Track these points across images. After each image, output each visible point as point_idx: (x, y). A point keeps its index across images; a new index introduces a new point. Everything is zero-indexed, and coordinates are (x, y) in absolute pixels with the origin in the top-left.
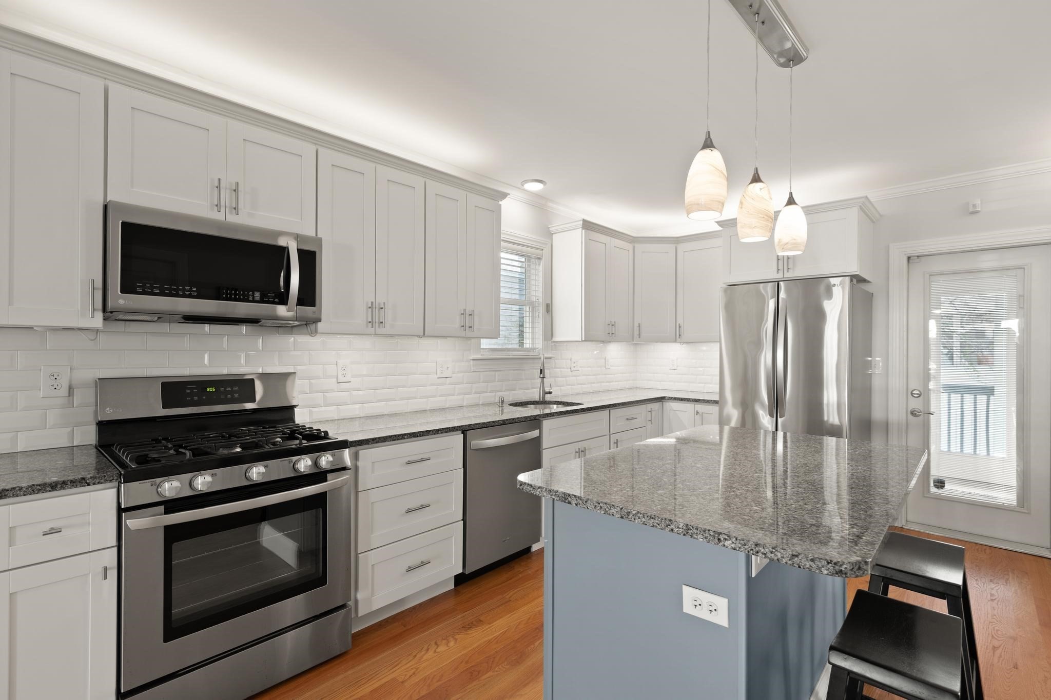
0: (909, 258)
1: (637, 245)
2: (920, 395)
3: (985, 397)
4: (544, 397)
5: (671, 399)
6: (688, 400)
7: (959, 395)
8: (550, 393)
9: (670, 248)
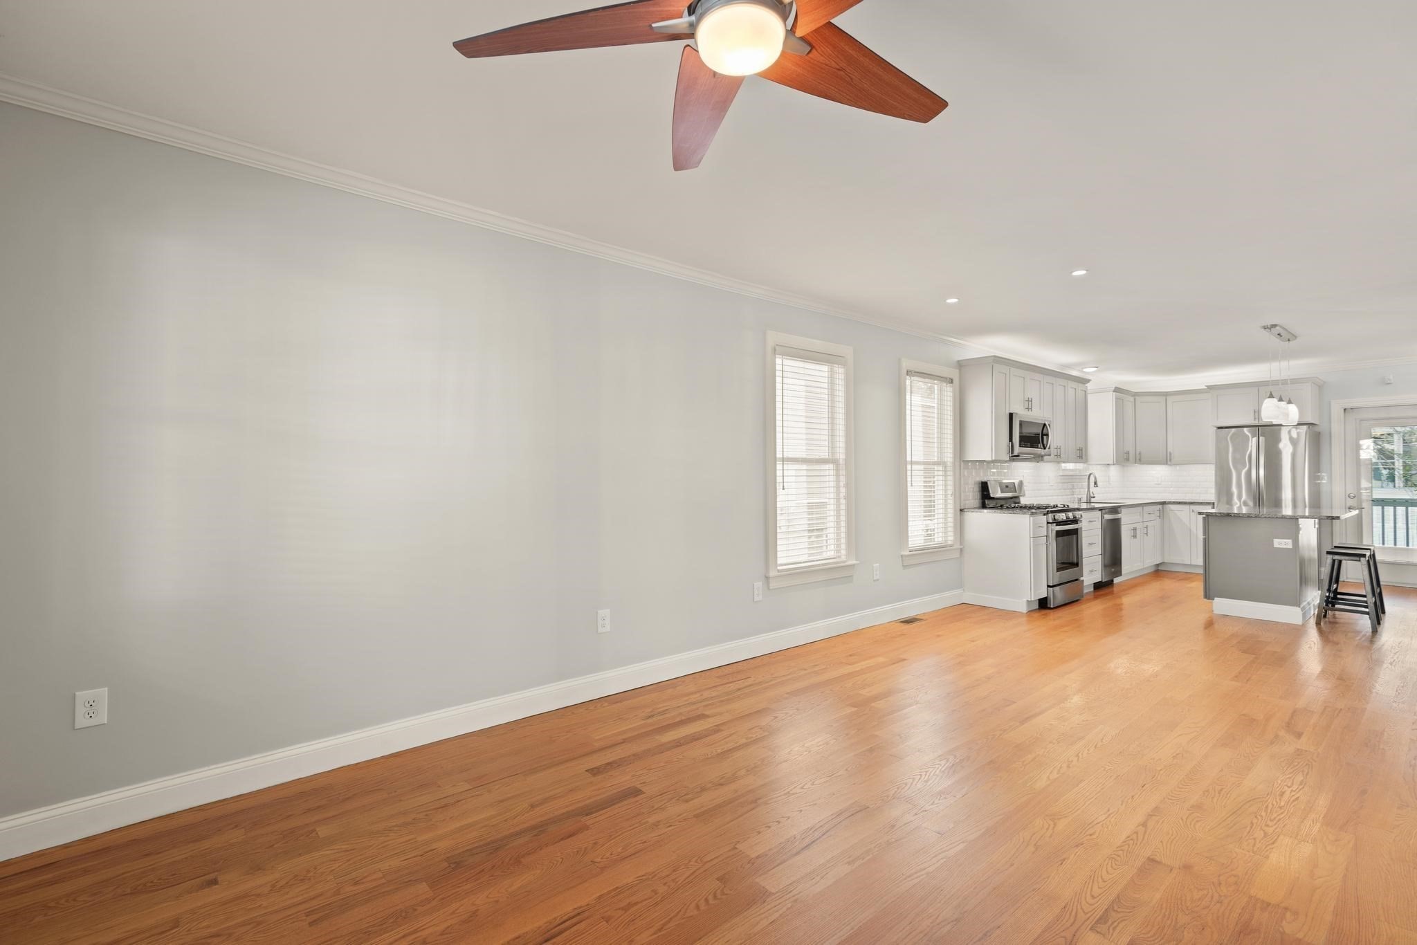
0: (1345, 410)
1: (1137, 398)
2: (1355, 497)
3: (1404, 508)
4: (1090, 500)
5: (1170, 503)
6: (1185, 503)
7: (1380, 507)
8: (1094, 497)
9: (1162, 399)
